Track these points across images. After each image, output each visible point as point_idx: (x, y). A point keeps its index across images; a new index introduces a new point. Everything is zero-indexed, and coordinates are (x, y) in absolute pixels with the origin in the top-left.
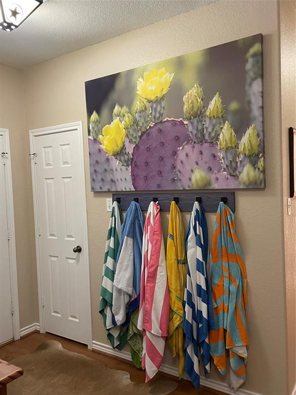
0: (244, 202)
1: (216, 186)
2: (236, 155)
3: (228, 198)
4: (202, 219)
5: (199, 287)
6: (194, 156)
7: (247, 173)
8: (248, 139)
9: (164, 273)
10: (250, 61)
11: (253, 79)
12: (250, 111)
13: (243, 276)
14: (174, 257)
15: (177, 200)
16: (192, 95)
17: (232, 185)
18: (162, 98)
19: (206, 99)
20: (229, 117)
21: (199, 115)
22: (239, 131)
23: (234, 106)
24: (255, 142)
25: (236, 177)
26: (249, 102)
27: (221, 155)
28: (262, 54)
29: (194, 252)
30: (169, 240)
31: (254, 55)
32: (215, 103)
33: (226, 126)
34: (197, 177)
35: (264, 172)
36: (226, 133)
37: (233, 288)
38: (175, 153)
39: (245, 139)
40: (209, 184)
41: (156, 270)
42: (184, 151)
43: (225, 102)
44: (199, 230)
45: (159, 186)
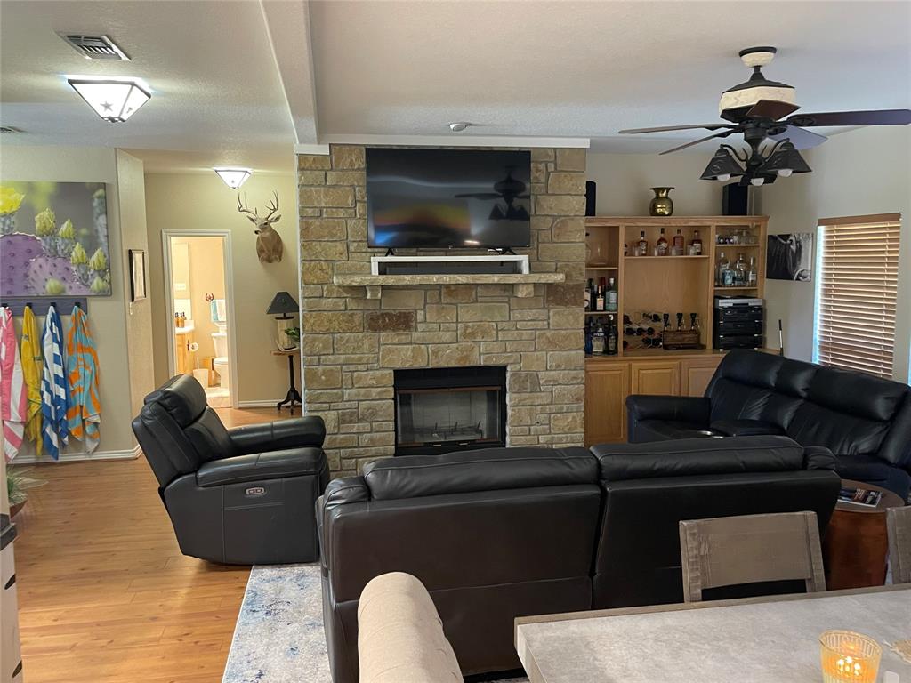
0: (95, 306)
1: (70, 293)
2: (87, 270)
3: (81, 303)
4: (56, 319)
5: (57, 377)
6: (47, 267)
7: (97, 283)
8: (96, 258)
9: (20, 370)
10: (96, 200)
11: (100, 214)
12: (98, 237)
13: (96, 362)
14: (30, 355)
15: (29, 305)
16: (44, 217)
17: (84, 292)
18: (12, 214)
19: (59, 222)
20: (81, 239)
21: (52, 234)
22: (90, 250)
23: (84, 231)
24: (103, 261)
25: (88, 286)
26: (97, 231)
27: (74, 269)
28: (105, 197)
29: (51, 348)
30: (24, 341)
31: (99, 197)
32: (66, 227)
33: (78, 246)
34: (52, 285)
35: (110, 283)
36: (78, 251)
37: (87, 373)
38: (27, 264)
39: (94, 258)
40: (64, 291)
41: (12, 368)
42: (36, 263)
43: (76, 226)
44: (55, 330)
45: (10, 292)
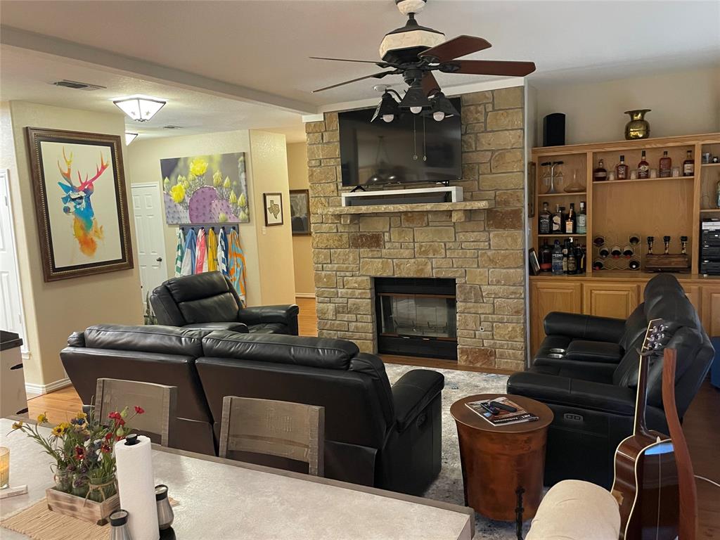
0: (242, 228)
1: (230, 221)
2: (237, 207)
3: (236, 227)
4: (225, 238)
5: (223, 270)
6: (219, 206)
7: (242, 215)
8: (241, 200)
9: (207, 266)
10: (240, 164)
11: (242, 172)
12: (241, 186)
13: (243, 263)
14: (211, 257)
15: (213, 229)
16: (217, 175)
17: (236, 221)
18: (203, 175)
19: (223, 179)
20: (233, 188)
21: (220, 186)
22: (238, 196)
23: (235, 183)
24: (244, 201)
25: (238, 217)
26: (240, 183)
27: (231, 206)
28: (245, 162)
29: (221, 254)
30: (209, 249)
31: (241, 161)
32: (227, 181)
33: (232, 192)
34: (221, 217)
35: (248, 214)
36: (232, 196)
37: (239, 269)
38: (211, 204)
39: (240, 199)
40: (227, 220)
41: (202, 264)
42: (215, 202)
43: (231, 181)
44: (223, 243)
45: (204, 221)
